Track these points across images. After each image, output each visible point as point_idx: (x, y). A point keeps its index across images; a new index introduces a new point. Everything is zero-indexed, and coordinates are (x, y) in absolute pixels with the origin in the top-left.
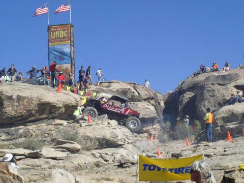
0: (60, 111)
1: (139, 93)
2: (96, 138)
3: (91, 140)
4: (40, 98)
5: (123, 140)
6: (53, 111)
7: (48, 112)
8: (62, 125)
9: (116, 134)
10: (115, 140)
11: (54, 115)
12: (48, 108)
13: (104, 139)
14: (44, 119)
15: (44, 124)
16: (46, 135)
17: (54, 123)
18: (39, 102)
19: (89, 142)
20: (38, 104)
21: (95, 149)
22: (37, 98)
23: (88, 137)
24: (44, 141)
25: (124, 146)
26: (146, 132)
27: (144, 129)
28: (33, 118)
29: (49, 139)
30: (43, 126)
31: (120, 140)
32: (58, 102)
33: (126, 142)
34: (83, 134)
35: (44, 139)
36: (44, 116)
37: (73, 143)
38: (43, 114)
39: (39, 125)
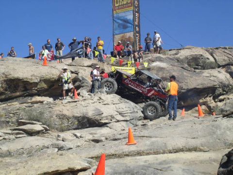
0: (38, 87)
1: (215, 59)
2: (73, 116)
3: (68, 118)
4: (7, 74)
5: (110, 118)
6: (28, 87)
7: (23, 89)
8: (42, 102)
9: (101, 111)
10: (98, 118)
11: (30, 92)
12: (21, 84)
13: (84, 118)
14: (19, 96)
15: (17, 103)
16: (11, 115)
17: (29, 101)
18: (6, 79)
19: (65, 121)
20: (5, 81)
21: (74, 129)
22: (3, 74)
23: (65, 116)
24: (8, 122)
25: (108, 125)
26: (204, 105)
27: (201, 101)
28: (3, 97)
29: (14, 120)
30: (16, 104)
31: (105, 118)
32: (33, 78)
33: (113, 120)
34: (58, 112)
35: (8, 120)
36: (18, 94)
37: (35, 124)
38: (16, 92)
39: (9, 104)
